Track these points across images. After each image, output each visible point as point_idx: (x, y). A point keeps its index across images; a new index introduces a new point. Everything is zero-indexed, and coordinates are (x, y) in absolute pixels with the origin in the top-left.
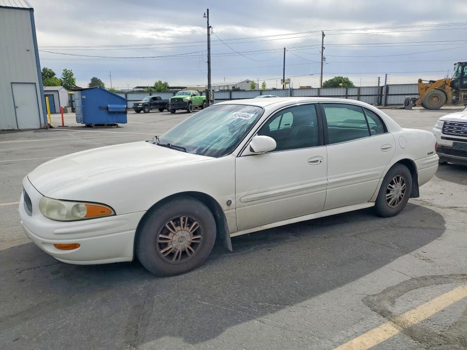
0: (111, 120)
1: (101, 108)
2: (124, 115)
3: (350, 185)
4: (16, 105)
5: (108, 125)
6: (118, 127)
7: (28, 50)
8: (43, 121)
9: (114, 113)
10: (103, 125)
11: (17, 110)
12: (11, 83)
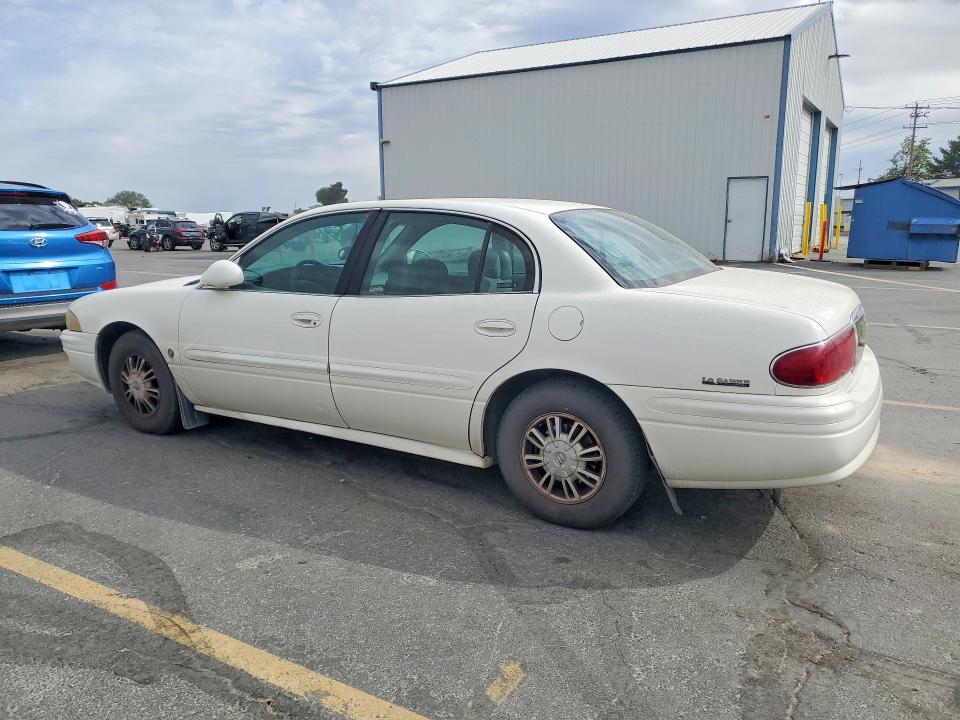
0: (913, 252)
1: (892, 225)
2: (953, 243)
3: (385, 389)
4: (729, 219)
5: (899, 264)
6: (928, 269)
7: (768, 117)
8: (767, 248)
9: (924, 237)
10: (889, 263)
11: (728, 224)
12: (729, 178)
